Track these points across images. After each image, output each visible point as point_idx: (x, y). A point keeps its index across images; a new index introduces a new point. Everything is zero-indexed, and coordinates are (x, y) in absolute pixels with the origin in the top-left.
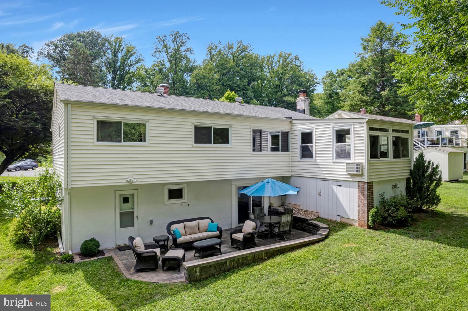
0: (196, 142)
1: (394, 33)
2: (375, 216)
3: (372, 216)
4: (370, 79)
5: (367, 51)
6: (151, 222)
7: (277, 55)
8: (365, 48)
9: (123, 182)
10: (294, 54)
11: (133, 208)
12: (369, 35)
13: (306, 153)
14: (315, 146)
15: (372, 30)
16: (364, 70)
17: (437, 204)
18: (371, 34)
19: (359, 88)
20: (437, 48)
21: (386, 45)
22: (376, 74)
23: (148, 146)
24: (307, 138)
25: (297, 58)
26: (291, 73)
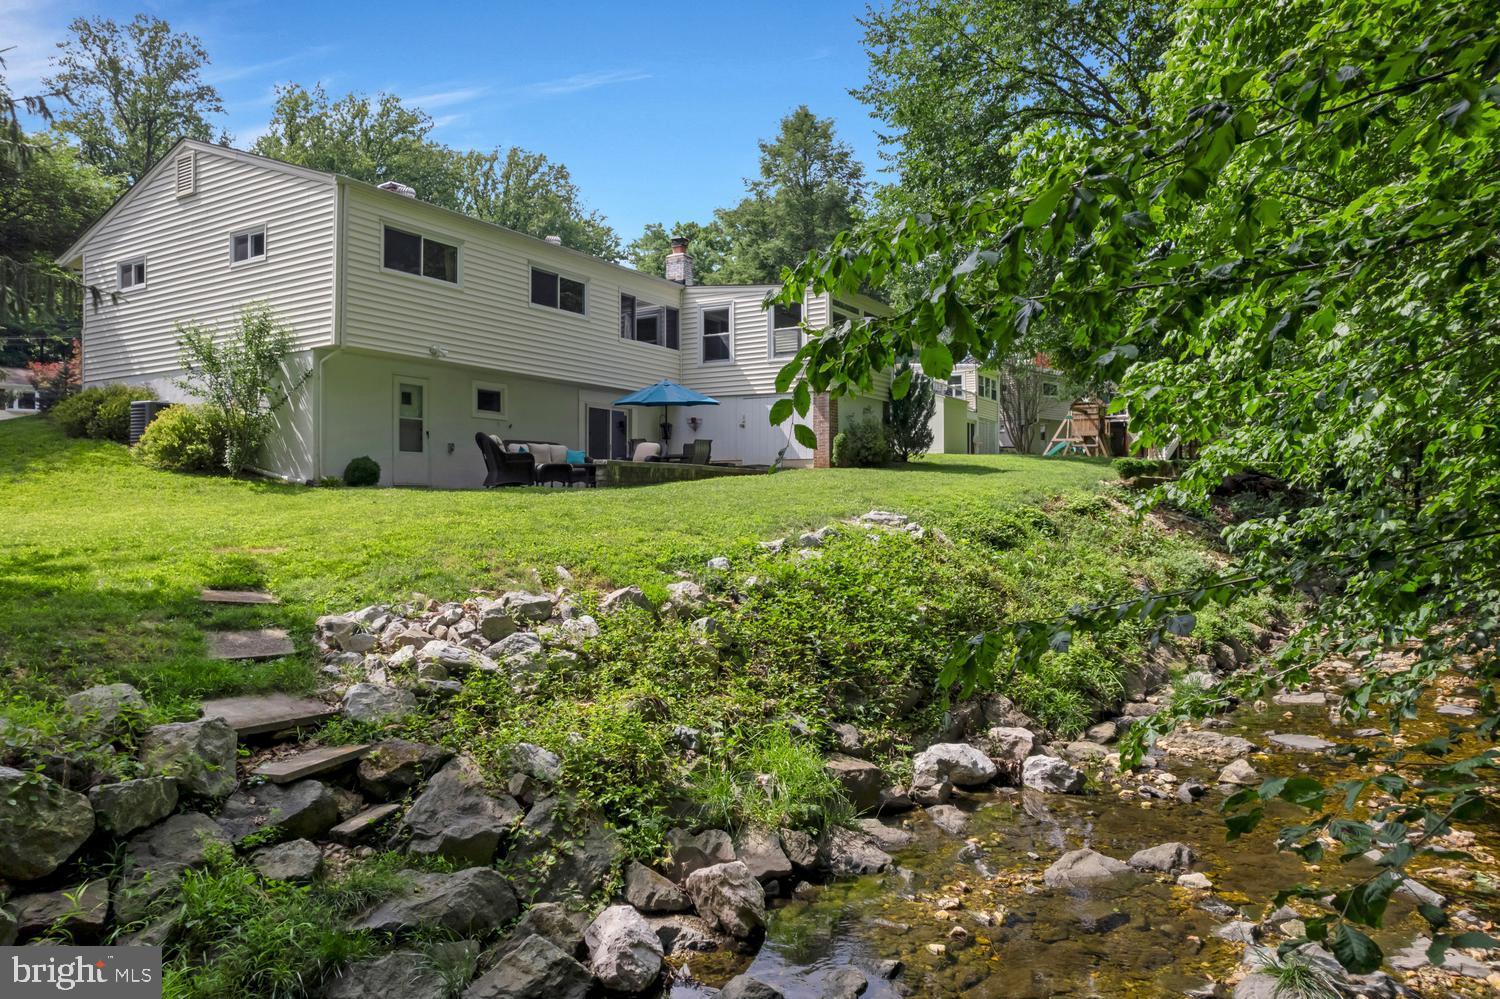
0: (535, 299)
1: (835, 143)
2: (843, 445)
3: (839, 446)
4: (781, 250)
5: (771, 180)
6: (451, 448)
7: (503, 158)
8: (767, 171)
9: (424, 353)
10: (554, 160)
11: (421, 415)
12: (778, 140)
13: (716, 350)
14: (733, 337)
15: (786, 127)
16: (764, 225)
17: (928, 446)
18: (782, 137)
19: (752, 271)
20: (930, 183)
21: (816, 170)
22: (795, 238)
23: (462, 292)
24: (716, 322)
25: (562, 173)
26: (548, 216)
